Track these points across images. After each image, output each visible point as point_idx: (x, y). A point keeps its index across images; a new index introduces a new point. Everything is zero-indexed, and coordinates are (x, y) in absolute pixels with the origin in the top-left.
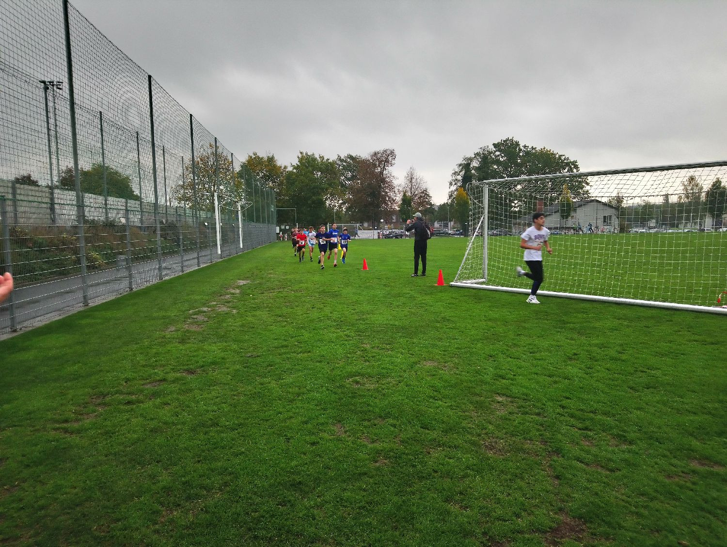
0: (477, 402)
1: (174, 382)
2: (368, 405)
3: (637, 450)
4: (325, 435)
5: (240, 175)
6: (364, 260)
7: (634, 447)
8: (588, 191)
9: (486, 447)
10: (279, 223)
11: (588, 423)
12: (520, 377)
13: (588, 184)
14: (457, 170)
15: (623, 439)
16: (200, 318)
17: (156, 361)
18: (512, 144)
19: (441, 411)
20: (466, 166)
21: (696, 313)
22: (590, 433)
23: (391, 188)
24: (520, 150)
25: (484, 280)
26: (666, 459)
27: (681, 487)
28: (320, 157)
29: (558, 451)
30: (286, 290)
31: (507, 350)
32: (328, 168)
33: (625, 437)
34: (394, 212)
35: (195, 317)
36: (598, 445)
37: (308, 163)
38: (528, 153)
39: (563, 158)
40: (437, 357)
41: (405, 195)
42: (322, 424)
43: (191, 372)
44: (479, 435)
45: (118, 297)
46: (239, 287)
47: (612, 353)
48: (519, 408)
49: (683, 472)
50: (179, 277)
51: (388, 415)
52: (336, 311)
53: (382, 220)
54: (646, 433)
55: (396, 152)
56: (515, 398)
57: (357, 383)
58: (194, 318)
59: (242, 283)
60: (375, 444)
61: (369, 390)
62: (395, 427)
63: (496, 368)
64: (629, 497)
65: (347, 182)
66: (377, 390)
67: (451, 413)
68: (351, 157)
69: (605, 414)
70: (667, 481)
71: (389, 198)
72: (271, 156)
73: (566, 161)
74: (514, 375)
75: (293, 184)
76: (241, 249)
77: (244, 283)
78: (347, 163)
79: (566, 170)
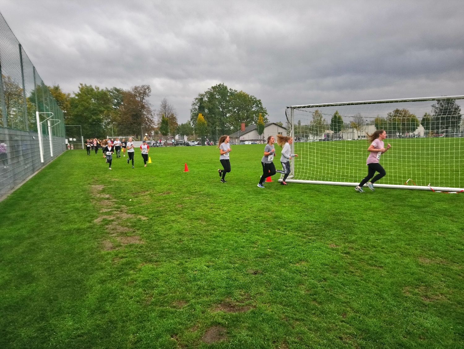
10: (68, 137)
14: (195, 102)
20: (200, 100)
24: (228, 91)
28: (96, 88)
32: (102, 96)
37: (86, 92)
38: (232, 94)
39: (253, 98)
55: (151, 87)
65: (113, 107)
68: (116, 90)
75: (76, 107)
76: (52, 157)
77: (100, 187)
78: (113, 93)
79: (255, 105)
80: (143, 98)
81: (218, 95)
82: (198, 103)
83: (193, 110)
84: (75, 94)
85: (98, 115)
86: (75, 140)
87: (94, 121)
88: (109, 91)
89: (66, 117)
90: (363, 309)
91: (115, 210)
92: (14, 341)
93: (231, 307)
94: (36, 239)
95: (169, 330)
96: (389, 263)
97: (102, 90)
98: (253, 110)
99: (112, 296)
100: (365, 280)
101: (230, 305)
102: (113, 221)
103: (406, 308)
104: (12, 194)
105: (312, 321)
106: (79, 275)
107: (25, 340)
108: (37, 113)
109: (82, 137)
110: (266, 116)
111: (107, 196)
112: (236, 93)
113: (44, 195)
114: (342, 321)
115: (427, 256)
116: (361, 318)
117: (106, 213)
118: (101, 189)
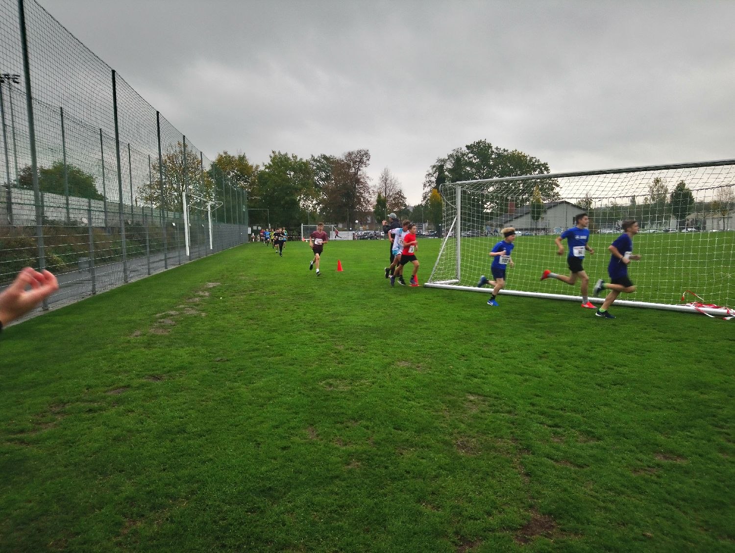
0: (449, 401)
1: (138, 388)
2: (341, 407)
3: (605, 446)
4: (297, 439)
5: (210, 174)
6: (339, 261)
7: (601, 443)
8: (558, 193)
9: (458, 446)
10: (251, 224)
11: (557, 420)
12: (492, 376)
13: (558, 186)
14: (431, 171)
15: (591, 435)
16: (168, 321)
17: (120, 367)
18: (485, 147)
19: (414, 411)
20: (440, 168)
21: (662, 311)
22: (559, 430)
23: (366, 188)
24: (492, 152)
25: (458, 280)
26: (632, 454)
27: (646, 481)
28: (293, 157)
29: (528, 449)
30: (257, 292)
31: (480, 349)
32: (302, 168)
33: (593, 433)
34: (369, 213)
35: (162, 320)
36: (566, 442)
37: (281, 163)
38: (499, 155)
39: (534, 160)
40: (411, 357)
41: (379, 196)
42: (293, 428)
43: (156, 378)
44: (451, 434)
45: (79, 301)
46: (208, 290)
47: (581, 350)
48: (490, 406)
49: (649, 467)
50: (145, 280)
51: (361, 417)
52: (310, 313)
53: (357, 221)
54: (613, 429)
55: (370, 153)
56: (487, 397)
57: (331, 385)
58: (160, 322)
59: (211, 285)
60: (348, 447)
61: (341, 392)
62: (368, 429)
63: (468, 367)
64: (597, 492)
65: (321, 183)
66: (351, 393)
67: (424, 412)
68: (325, 157)
69: (574, 411)
70: (634, 475)
71: (364, 198)
72: (242, 155)
73: (537, 163)
74: (486, 374)
76: (210, 250)
78: (321, 163)
79: (537, 172)
80: (358, 168)
81: (475, 159)
82: (435, 172)
83: (428, 184)
84: (265, 165)
85: (293, 195)
87: (287, 203)
88: (316, 160)
97: (301, 159)
108: (184, 194)
109: (270, 224)
112: (506, 153)
118: (212, 287)
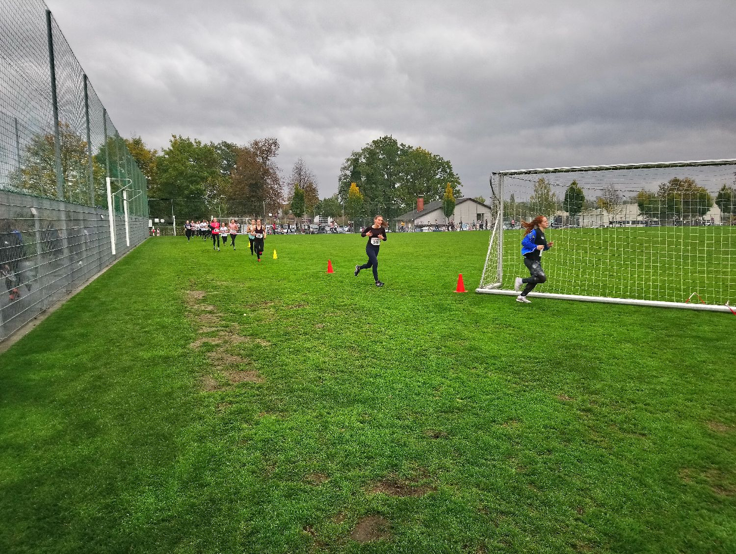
10: (153, 218)
14: (346, 165)
18: (391, 142)
20: (355, 162)
24: (398, 148)
25: (500, 284)
28: (196, 142)
37: (181, 148)
38: (405, 152)
39: (438, 158)
53: (270, 215)
55: (279, 142)
68: (226, 145)
72: (137, 138)
73: (441, 161)
75: (166, 171)
76: (128, 247)
77: (199, 294)
78: (222, 150)
79: (440, 170)
80: (267, 158)
81: (382, 154)
82: (350, 166)
83: (343, 178)
84: (165, 151)
85: (198, 183)
86: (162, 221)
87: (192, 192)
88: (216, 148)
89: (150, 187)
90: (611, 502)
91: (222, 330)
92: (69, 523)
93: (398, 487)
94: (103, 370)
95: (301, 519)
96: (656, 429)
97: (206, 146)
98: (438, 177)
99: (215, 462)
100: (616, 455)
101: (396, 484)
102: (217, 345)
103: (685, 503)
104: (69, 301)
105: (527, 516)
106: (167, 428)
107: (86, 521)
108: (108, 180)
109: (174, 217)
110: (458, 188)
111: (210, 308)
112: (411, 150)
113: (115, 305)
114: (576, 520)
115: (723, 420)
116: (608, 515)
117: (208, 335)
118: (201, 297)
